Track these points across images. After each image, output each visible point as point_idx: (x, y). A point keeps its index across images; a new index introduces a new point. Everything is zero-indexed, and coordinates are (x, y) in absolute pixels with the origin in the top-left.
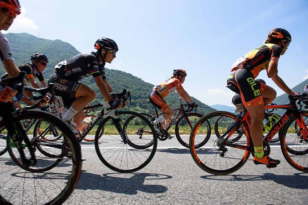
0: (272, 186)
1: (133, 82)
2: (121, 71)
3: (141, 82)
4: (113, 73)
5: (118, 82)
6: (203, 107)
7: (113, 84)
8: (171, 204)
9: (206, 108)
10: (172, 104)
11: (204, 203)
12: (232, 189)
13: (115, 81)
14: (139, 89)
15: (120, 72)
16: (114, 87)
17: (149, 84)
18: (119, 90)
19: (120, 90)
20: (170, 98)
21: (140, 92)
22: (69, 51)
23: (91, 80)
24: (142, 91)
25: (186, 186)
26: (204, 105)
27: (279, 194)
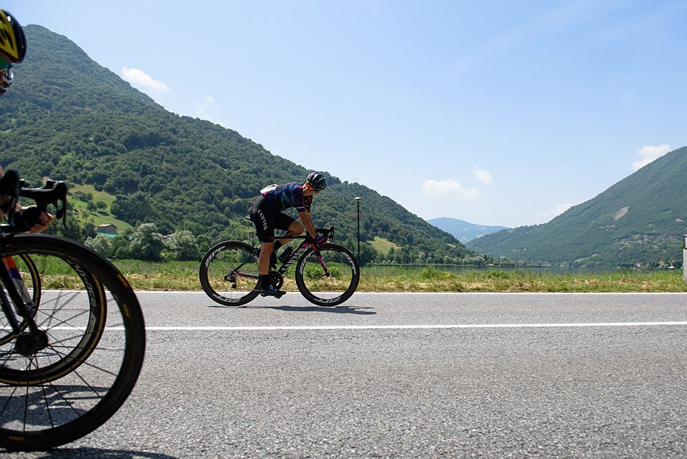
0: (546, 426)
1: (240, 152)
2: (209, 122)
3: (261, 154)
4: (188, 127)
5: (201, 150)
6: (410, 223)
7: (189, 154)
9: (419, 225)
10: (338, 212)
12: (455, 438)
13: (193, 147)
14: (255, 172)
15: (207, 125)
16: (190, 164)
17: (282, 160)
18: (202, 171)
19: (206, 170)
20: (333, 198)
21: (259, 180)
22: (68, 60)
23: (126, 141)
24: (264, 176)
25: (343, 433)
26: (414, 219)
27: (560, 448)
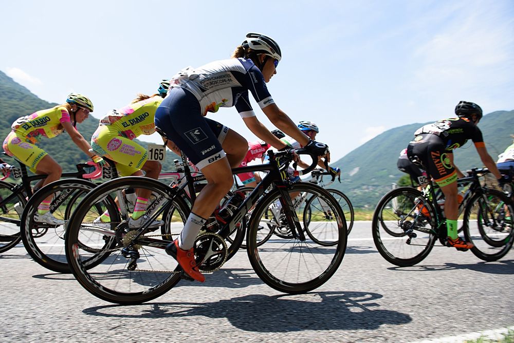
8: (133, 338)
11: (191, 333)
